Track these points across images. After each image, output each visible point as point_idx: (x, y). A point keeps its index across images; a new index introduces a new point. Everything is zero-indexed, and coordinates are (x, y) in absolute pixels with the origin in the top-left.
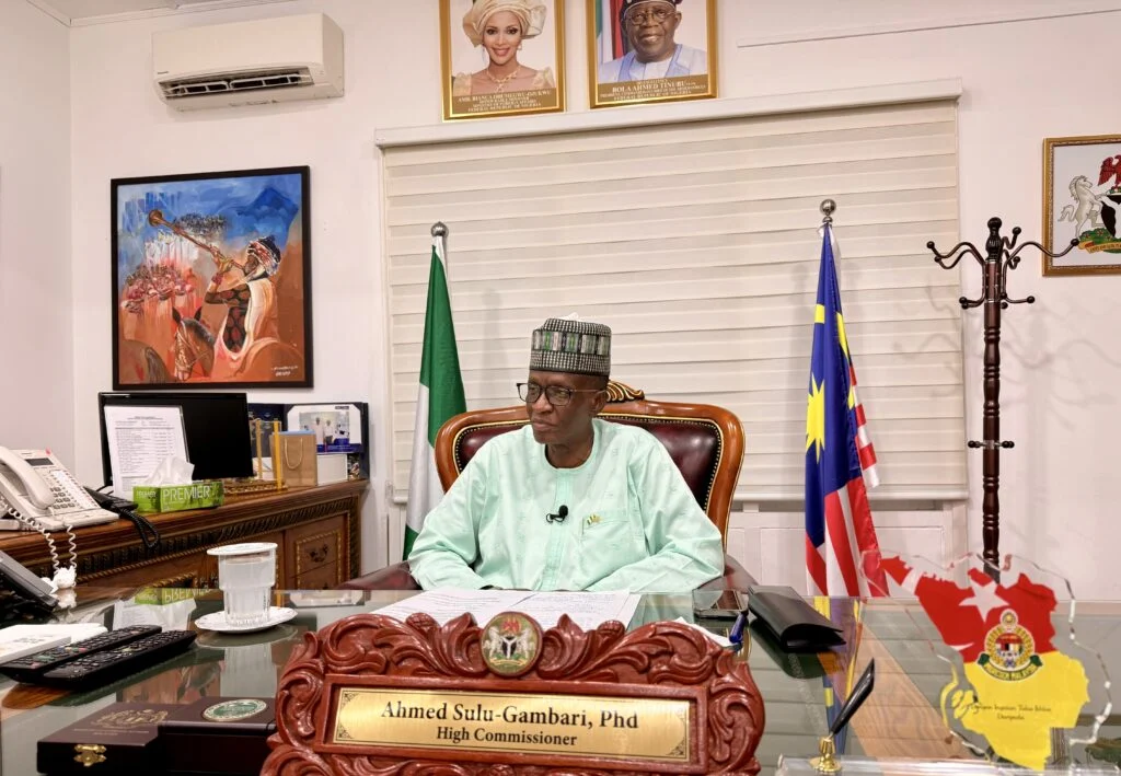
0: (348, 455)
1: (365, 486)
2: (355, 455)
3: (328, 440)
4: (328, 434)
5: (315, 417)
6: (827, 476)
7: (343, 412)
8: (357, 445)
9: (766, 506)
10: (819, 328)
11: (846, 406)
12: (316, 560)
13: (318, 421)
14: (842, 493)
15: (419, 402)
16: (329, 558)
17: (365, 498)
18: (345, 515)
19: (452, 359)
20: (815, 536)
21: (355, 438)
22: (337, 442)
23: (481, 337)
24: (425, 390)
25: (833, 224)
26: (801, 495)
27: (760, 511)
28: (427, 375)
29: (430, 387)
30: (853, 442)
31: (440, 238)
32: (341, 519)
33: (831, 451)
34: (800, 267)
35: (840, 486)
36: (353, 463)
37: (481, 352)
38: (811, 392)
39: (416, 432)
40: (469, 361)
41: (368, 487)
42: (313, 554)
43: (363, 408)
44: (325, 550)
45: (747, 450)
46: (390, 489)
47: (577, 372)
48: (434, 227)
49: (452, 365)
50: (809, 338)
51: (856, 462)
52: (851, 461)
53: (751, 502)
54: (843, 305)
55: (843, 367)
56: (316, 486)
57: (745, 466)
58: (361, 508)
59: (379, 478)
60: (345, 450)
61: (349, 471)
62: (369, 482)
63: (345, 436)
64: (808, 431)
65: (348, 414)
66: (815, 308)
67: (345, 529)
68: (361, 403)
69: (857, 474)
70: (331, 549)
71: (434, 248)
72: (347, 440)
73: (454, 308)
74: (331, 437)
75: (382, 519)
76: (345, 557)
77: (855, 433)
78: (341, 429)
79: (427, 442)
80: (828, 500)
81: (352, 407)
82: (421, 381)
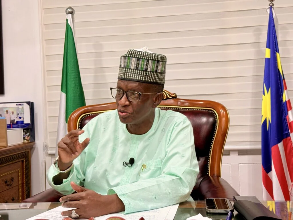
0: (24, 129)
1: (33, 146)
2: (27, 129)
3: (13, 121)
4: (12, 119)
5: (5, 110)
6: (272, 136)
7: (20, 107)
8: (28, 124)
9: (242, 152)
10: (267, 60)
11: (282, 101)
12: (8, 185)
13: (7, 112)
14: (280, 145)
15: (60, 101)
16: (15, 184)
17: (33, 152)
18: (23, 161)
19: (77, 79)
20: (267, 168)
21: (27, 120)
22: (17, 122)
23: (93, 67)
24: (64, 95)
25: (274, 6)
26: (259, 146)
27: (239, 155)
28: (65, 87)
29: (67, 93)
30: (285, 119)
31: (70, 15)
32: (20, 163)
33: (274, 124)
34: (257, 29)
35: (279, 142)
36: (26, 134)
37: (93, 74)
38: (264, 94)
39: (59, 116)
40: (86, 79)
41: (34, 146)
42: (6, 182)
43: (31, 105)
44: (12, 180)
45: (231, 124)
46: (46, 147)
47: (145, 82)
48: (67, 9)
49: (78, 82)
50: (262, 65)
51: (287, 130)
52: (285, 129)
53: (234, 150)
54: (280, 48)
55: (280, 81)
56: (7, 146)
57: (230, 132)
58: (31, 157)
59: (40, 141)
60: (21, 127)
61: (24, 138)
62: (35, 144)
63: (21, 120)
64: (263, 114)
65: (23, 108)
66: (265, 50)
67: (23, 169)
68: (30, 102)
69: (288, 135)
70: (15, 180)
71: (67, 20)
72: (23, 121)
73: (78, 52)
74: (14, 120)
75: (42, 162)
76: (23, 184)
77: (287, 114)
78: (20, 116)
79: (65, 122)
80: (273, 149)
81: (25, 104)
82: (62, 90)
